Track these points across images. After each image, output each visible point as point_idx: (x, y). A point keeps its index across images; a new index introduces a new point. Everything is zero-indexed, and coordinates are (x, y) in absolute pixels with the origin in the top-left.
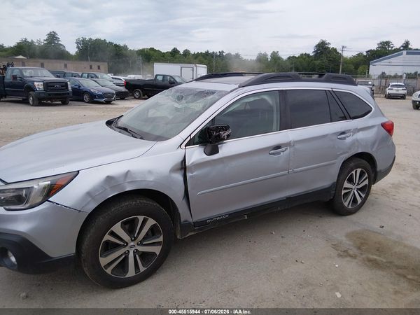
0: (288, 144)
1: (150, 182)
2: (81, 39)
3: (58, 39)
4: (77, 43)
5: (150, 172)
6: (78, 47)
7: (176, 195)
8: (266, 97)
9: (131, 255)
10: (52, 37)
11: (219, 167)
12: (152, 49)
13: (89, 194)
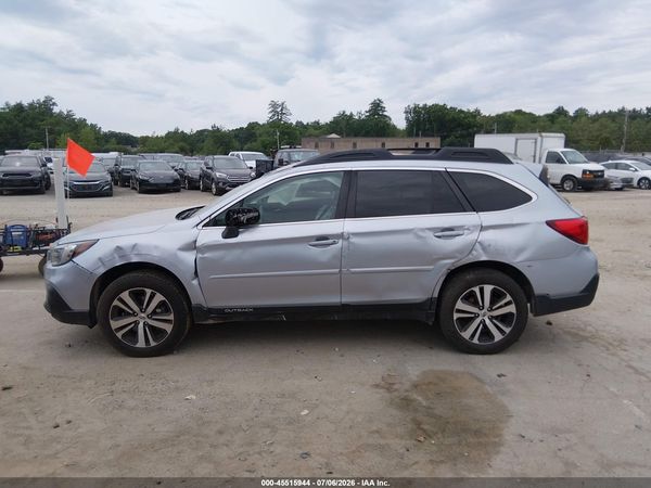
0: (341, 236)
1: (154, 257)
2: (412, 106)
3: (383, 109)
4: (406, 112)
5: (156, 247)
6: (407, 119)
7: (185, 276)
8: (329, 179)
9: (141, 325)
10: (377, 107)
11: (237, 252)
12: (519, 112)
13: (100, 259)
